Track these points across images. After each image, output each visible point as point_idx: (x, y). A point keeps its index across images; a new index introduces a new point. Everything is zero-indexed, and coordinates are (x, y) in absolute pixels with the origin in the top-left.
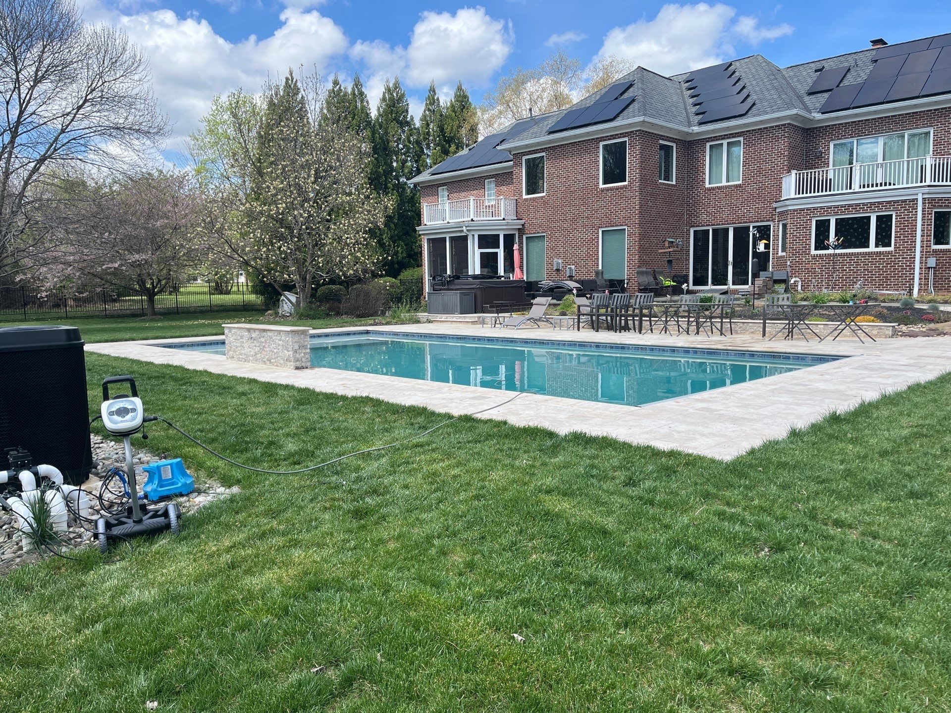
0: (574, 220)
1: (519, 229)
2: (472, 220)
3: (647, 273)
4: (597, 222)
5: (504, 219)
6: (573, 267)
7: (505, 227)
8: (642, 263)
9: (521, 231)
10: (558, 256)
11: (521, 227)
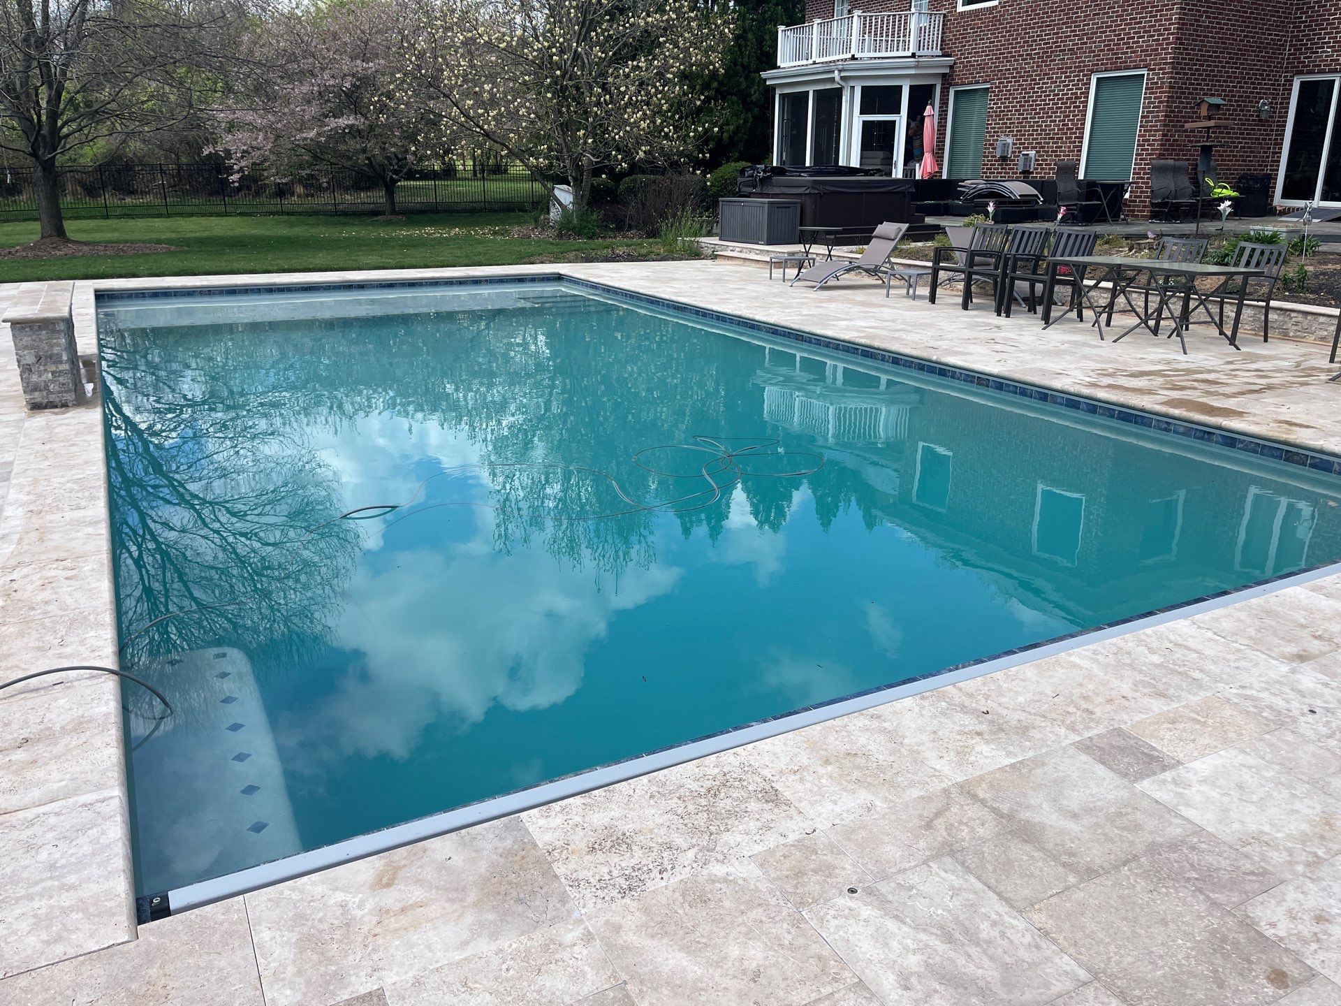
0: (1046, 56)
1: (944, 75)
2: (853, 58)
3: (1175, 170)
4: (1088, 60)
5: (913, 55)
6: (1032, 153)
7: (912, 72)
8: (1169, 147)
9: (947, 80)
10: (1007, 130)
11: (947, 71)
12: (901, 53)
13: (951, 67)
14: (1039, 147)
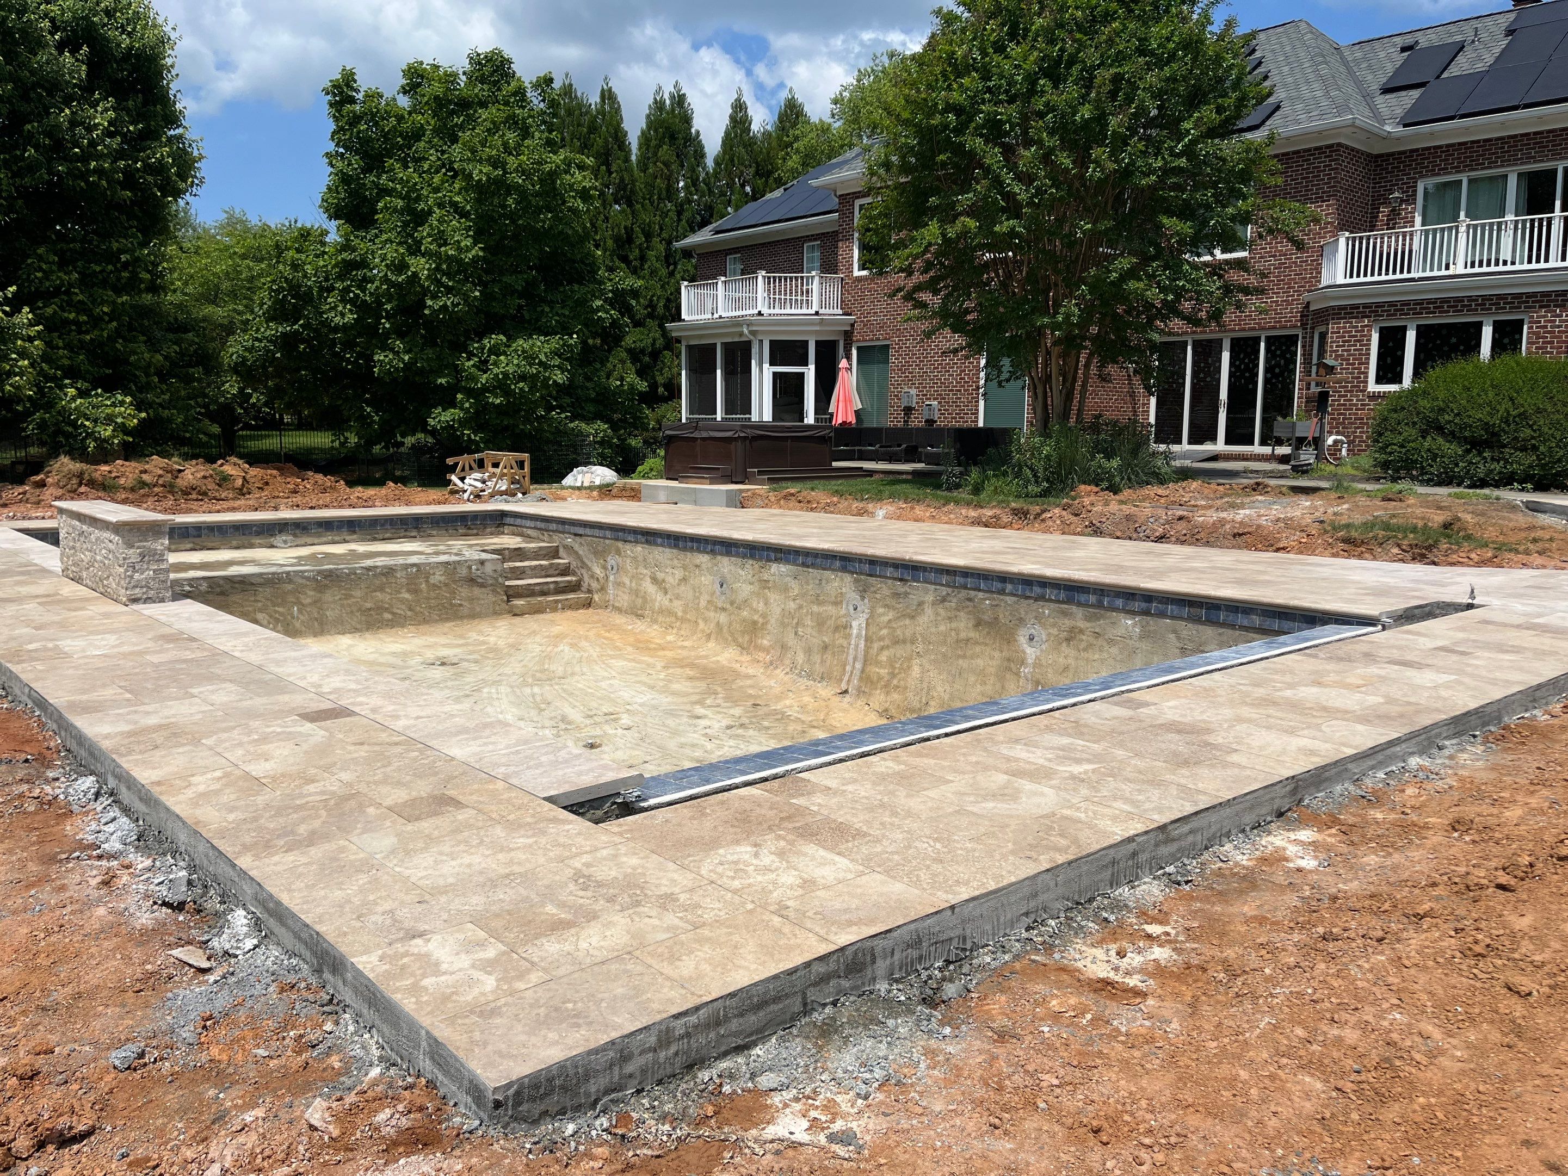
1: (846, 332)
2: (759, 314)
5: (817, 313)
6: (935, 403)
7: (818, 328)
9: (848, 336)
10: (910, 382)
11: (849, 328)
12: (804, 311)
13: (853, 325)
14: (940, 398)
